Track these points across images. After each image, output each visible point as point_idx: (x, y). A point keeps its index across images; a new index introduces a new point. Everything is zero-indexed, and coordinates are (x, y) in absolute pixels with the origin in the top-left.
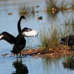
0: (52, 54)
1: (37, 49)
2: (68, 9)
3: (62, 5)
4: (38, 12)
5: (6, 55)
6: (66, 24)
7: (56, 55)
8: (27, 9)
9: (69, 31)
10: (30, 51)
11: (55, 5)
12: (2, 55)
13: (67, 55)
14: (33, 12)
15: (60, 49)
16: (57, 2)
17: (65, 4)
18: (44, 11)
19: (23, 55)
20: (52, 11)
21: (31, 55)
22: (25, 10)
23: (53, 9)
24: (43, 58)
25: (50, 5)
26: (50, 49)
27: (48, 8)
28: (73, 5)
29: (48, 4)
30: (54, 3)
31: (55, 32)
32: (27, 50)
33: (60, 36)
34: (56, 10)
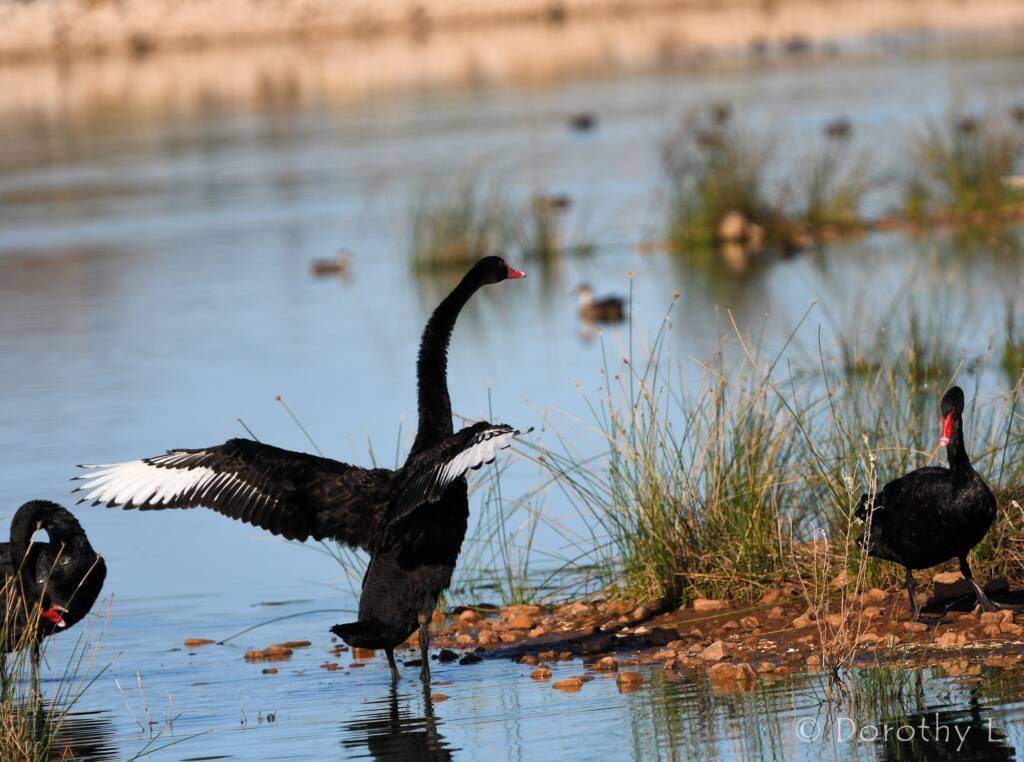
0: (716, 651)
1: (575, 598)
2: (870, 227)
3: (815, 190)
4: (585, 252)
5: (286, 651)
6: (856, 371)
7: (757, 658)
8: (483, 230)
9: (876, 437)
10: (517, 618)
11: (751, 185)
12: (251, 658)
13: (864, 656)
14: (544, 256)
15: (797, 604)
16: (767, 154)
17: (840, 179)
18: (646, 248)
19: (447, 657)
20: (717, 242)
21: (518, 654)
22: (471, 237)
23: (732, 226)
24: (636, 684)
25: (703, 187)
26: (701, 604)
27: (684, 215)
28: (917, 193)
29: (690, 182)
30: (741, 173)
31: (751, 445)
32: (486, 610)
33: (797, 482)
34: (756, 233)
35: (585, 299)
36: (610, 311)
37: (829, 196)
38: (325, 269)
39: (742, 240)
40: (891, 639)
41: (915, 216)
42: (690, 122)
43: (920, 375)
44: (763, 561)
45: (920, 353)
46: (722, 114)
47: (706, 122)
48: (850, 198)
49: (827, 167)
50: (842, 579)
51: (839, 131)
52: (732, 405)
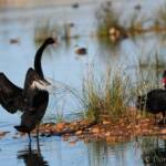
0: (108, 134)
1: (74, 121)
2: (146, 31)
3: (133, 22)
4: (76, 37)
5: (4, 133)
6: (143, 66)
10: (60, 126)
13: (144, 135)
14: (67, 38)
15: (128, 122)
16: (121, 14)
17: (139, 19)
19: (43, 135)
20: (108, 35)
21: (60, 134)
23: (112, 31)
24: (89, 141)
25: (105, 22)
26: (105, 122)
27: (100, 28)
28: (157, 23)
29: (102, 20)
33: (128, 92)
34: (118, 33)
35: (76, 49)
36: (83, 52)
37: (136, 24)
38: (13, 42)
39: (115, 34)
40: (151, 131)
41: (157, 28)
42: (102, 6)
43: (158, 67)
44: (120, 112)
45: (158, 61)
46: (109, 4)
47: (106, 6)
48: (141, 24)
49: (135, 16)
50: (139, 116)
51: (138, 8)
52: (112, 74)
